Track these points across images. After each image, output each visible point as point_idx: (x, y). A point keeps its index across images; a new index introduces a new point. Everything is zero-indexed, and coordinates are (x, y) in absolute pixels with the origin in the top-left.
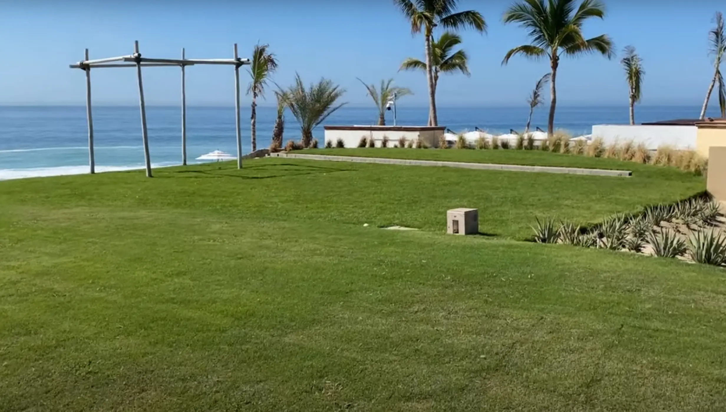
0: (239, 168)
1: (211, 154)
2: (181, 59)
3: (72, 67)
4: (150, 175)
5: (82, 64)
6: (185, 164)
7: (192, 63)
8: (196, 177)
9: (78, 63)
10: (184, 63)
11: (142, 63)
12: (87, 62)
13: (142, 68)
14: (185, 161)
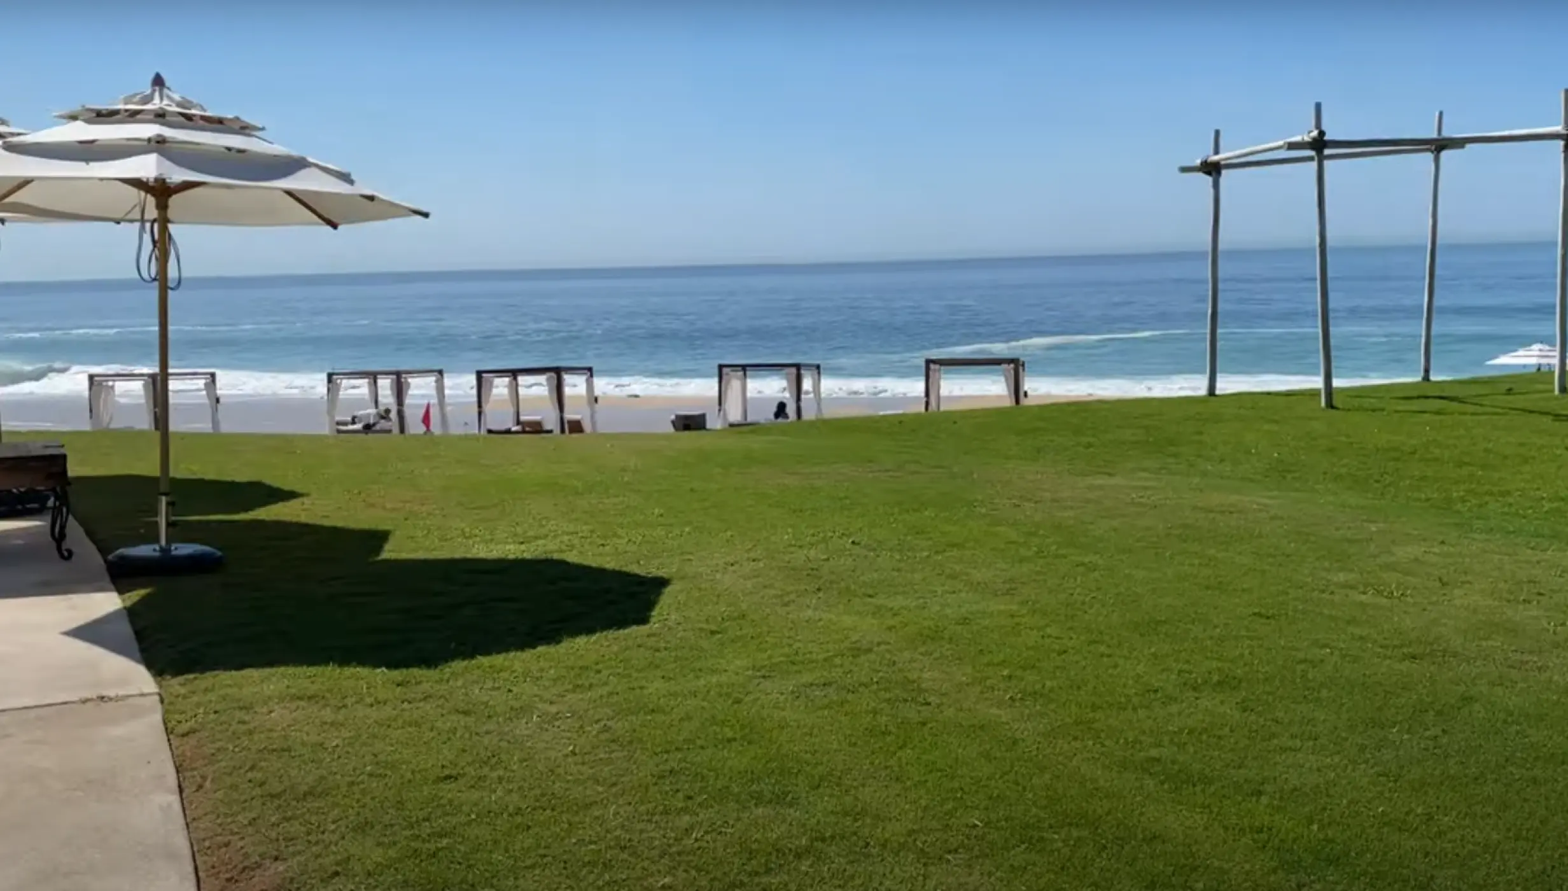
0: (1557, 392)
1: (1521, 352)
2: (1434, 135)
3: (1184, 170)
4: (1330, 405)
5: (1206, 162)
6: (1426, 378)
7: (1459, 143)
8: (1438, 413)
9: (1198, 162)
10: (1439, 145)
11: (1327, 152)
12: (1216, 158)
13: (1327, 163)
14: (1427, 371)
